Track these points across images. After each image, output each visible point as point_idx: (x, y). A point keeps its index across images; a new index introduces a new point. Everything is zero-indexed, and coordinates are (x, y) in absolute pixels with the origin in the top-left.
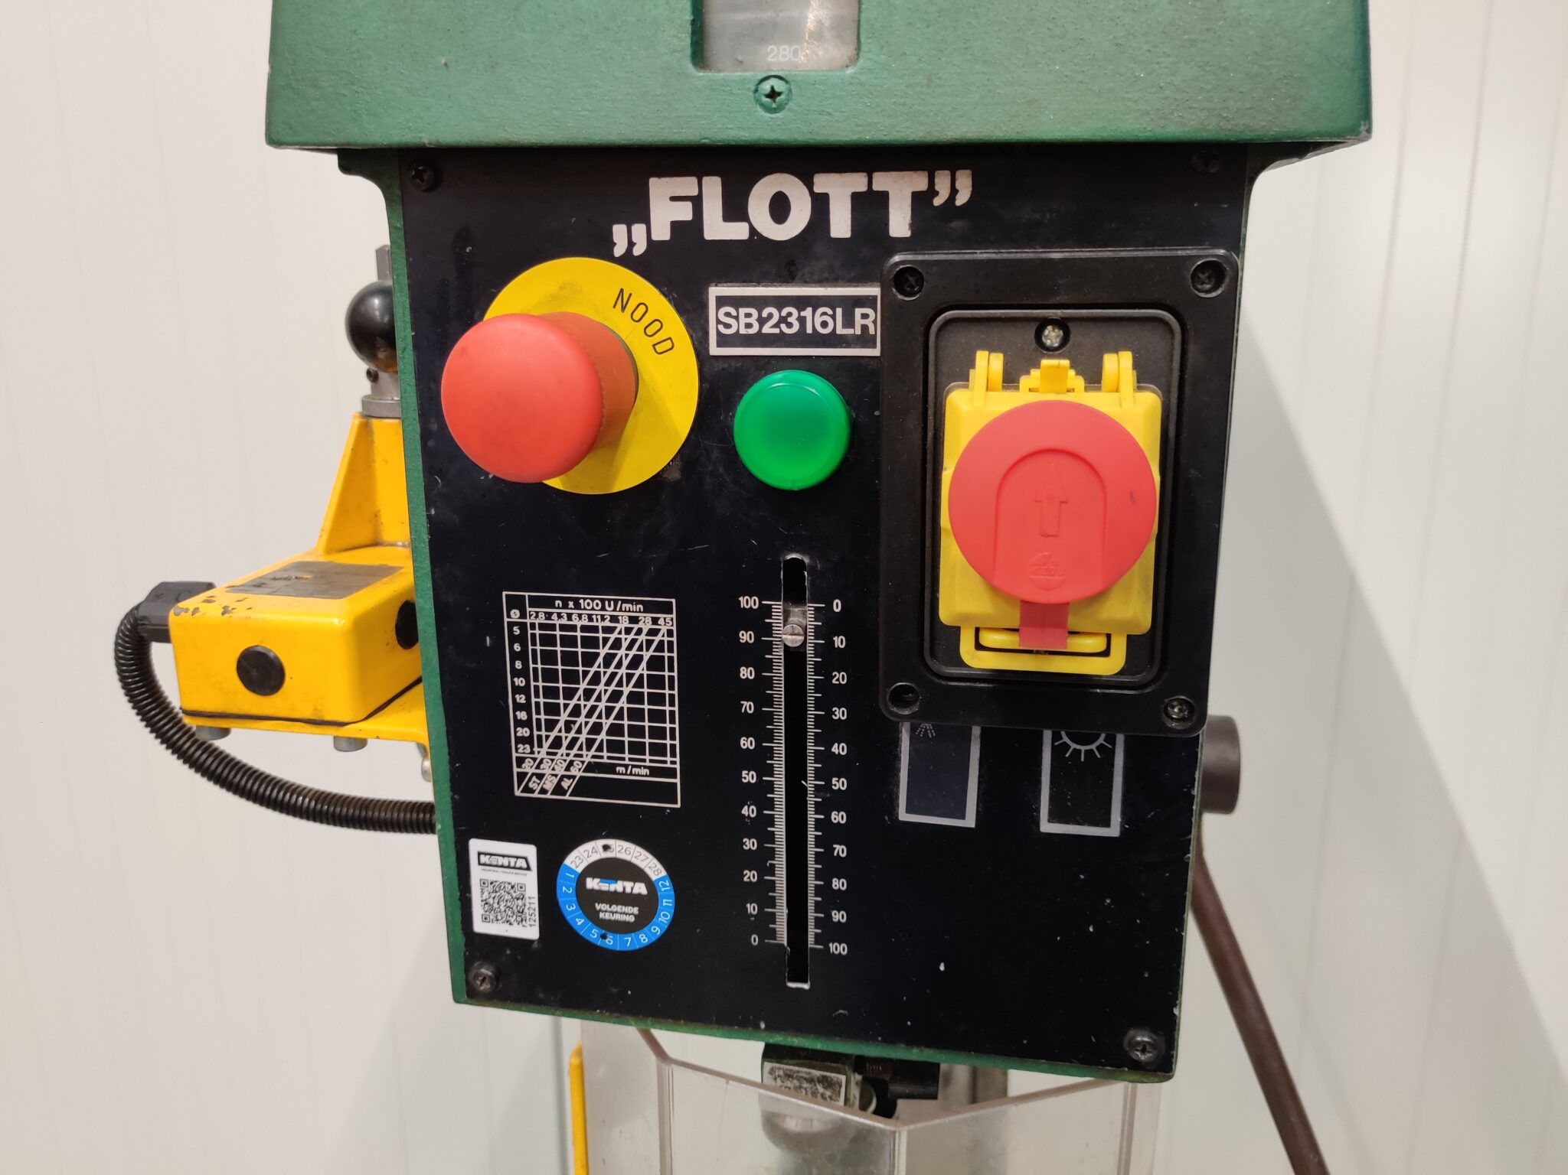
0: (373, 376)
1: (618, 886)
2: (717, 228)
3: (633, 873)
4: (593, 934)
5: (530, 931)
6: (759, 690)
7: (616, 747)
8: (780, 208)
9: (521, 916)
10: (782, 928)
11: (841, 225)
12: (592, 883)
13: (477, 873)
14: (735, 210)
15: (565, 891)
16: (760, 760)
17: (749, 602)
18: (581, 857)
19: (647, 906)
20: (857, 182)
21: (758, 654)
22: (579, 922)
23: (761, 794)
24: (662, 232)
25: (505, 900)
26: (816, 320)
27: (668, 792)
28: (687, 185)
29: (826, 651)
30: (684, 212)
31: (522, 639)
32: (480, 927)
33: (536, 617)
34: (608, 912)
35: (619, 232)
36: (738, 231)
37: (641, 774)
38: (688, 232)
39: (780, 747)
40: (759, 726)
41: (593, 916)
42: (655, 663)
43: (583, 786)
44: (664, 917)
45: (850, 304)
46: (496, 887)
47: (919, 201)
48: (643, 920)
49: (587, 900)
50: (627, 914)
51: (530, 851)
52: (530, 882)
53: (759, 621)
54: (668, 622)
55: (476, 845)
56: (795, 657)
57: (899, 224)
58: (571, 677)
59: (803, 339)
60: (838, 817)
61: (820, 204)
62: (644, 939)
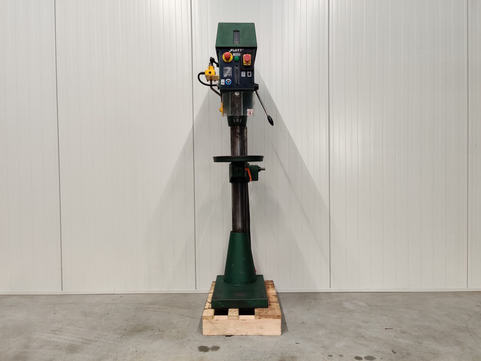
0: (210, 64)
1: (229, 81)
2: (233, 51)
3: (229, 80)
4: (227, 84)
5: (224, 84)
6: (235, 71)
7: (229, 74)
8: (236, 50)
9: (224, 83)
10: (236, 83)
11: (239, 51)
12: (227, 81)
13: (221, 81)
14: (234, 50)
15: (226, 82)
16: (235, 74)
17: (235, 67)
18: (227, 80)
19: (230, 82)
20: (239, 49)
21: (235, 69)
22: (226, 83)
23: (235, 76)
24: (231, 51)
25: (223, 83)
26: (238, 55)
27: (231, 76)
28: (232, 49)
29: (238, 69)
30: (232, 50)
31: (224, 69)
32: (221, 84)
33: (225, 68)
34: (228, 83)
35: (229, 51)
36: (234, 51)
37: (230, 75)
38: (232, 51)
39: (236, 73)
40: (235, 73)
41: (227, 83)
42: (231, 70)
43: (227, 76)
44: (231, 83)
45: (239, 54)
46: (222, 82)
47: (242, 50)
48: (230, 83)
49: (227, 82)
50: (229, 83)
51: (224, 80)
52: (224, 82)
53: (235, 68)
54: (231, 68)
55: (221, 80)
56: (237, 69)
57: (241, 51)
58: (227, 71)
59: (237, 55)
60: (239, 77)
61: (238, 50)
62: (230, 84)
